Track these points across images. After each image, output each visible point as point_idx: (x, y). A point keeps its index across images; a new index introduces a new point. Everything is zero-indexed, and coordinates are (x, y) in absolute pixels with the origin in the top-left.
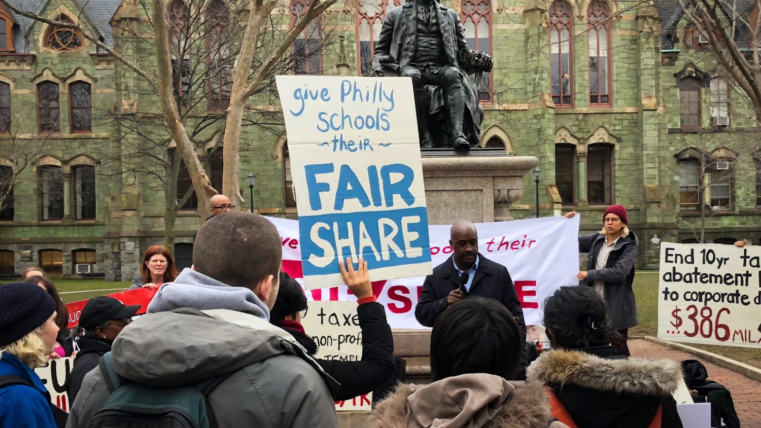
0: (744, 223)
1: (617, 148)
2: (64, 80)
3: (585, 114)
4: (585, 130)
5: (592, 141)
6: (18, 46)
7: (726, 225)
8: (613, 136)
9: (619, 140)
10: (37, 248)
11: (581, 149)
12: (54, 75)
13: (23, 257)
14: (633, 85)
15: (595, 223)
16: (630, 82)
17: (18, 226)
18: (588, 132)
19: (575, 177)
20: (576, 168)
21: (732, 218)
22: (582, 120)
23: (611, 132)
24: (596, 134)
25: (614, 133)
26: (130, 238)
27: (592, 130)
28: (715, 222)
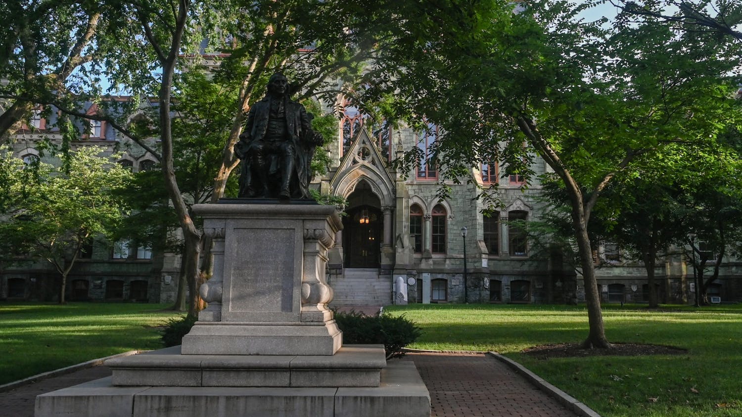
0: (631, 273)
1: (530, 214)
2: (137, 159)
3: (506, 189)
4: (507, 201)
5: (511, 209)
6: (108, 135)
7: (617, 274)
8: (527, 206)
9: (532, 209)
10: (106, 279)
11: (504, 214)
12: (130, 155)
13: (95, 286)
14: (542, 169)
15: (515, 269)
16: (539, 167)
17: (94, 263)
18: (509, 202)
19: (500, 235)
20: (500, 228)
21: (621, 269)
22: (504, 194)
23: (526, 203)
24: (514, 204)
25: (528, 204)
26: (169, 273)
27: (511, 201)
28: (608, 271)
